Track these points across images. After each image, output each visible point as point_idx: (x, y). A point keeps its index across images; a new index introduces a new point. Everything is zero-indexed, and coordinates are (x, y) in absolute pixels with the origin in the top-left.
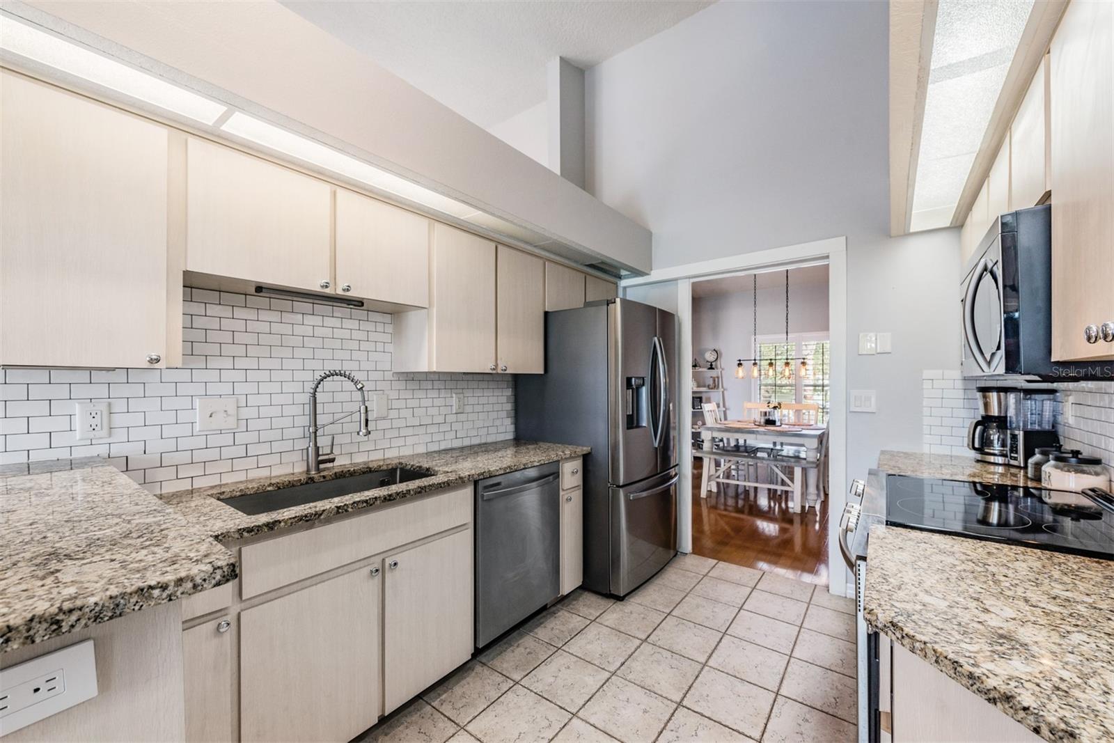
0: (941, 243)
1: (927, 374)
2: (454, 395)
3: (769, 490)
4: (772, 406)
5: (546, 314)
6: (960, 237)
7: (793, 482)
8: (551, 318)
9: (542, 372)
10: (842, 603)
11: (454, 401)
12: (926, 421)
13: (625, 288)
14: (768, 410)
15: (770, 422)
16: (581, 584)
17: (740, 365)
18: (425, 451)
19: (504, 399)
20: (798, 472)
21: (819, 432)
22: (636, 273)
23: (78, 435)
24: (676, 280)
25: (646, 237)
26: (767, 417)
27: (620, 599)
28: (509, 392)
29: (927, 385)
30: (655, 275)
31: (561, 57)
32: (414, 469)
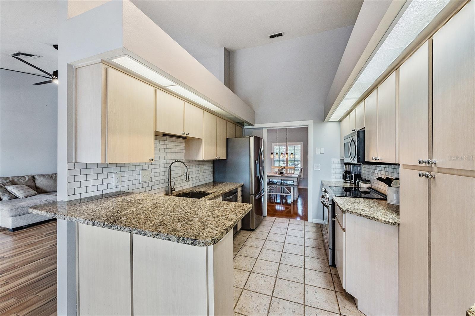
0: (336, 125)
1: (333, 159)
2: (199, 167)
3: (281, 195)
4: (282, 168)
5: (227, 139)
6: (340, 124)
7: (291, 193)
8: (229, 140)
9: (226, 159)
10: (312, 224)
11: (199, 169)
12: (332, 172)
13: (245, 129)
14: (281, 169)
15: (281, 173)
16: (241, 227)
17: (272, 154)
18: (192, 187)
19: (211, 168)
20: (292, 189)
21: (297, 176)
22: (250, 125)
23: (114, 184)
24: (263, 128)
25: (253, 113)
26: (280, 171)
27: (253, 230)
28: (212, 165)
29: (332, 162)
30: (256, 126)
31: (225, 48)
32: (198, 192)
